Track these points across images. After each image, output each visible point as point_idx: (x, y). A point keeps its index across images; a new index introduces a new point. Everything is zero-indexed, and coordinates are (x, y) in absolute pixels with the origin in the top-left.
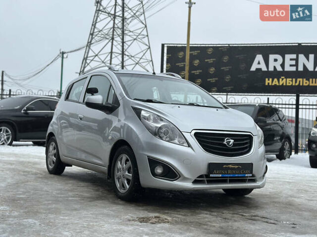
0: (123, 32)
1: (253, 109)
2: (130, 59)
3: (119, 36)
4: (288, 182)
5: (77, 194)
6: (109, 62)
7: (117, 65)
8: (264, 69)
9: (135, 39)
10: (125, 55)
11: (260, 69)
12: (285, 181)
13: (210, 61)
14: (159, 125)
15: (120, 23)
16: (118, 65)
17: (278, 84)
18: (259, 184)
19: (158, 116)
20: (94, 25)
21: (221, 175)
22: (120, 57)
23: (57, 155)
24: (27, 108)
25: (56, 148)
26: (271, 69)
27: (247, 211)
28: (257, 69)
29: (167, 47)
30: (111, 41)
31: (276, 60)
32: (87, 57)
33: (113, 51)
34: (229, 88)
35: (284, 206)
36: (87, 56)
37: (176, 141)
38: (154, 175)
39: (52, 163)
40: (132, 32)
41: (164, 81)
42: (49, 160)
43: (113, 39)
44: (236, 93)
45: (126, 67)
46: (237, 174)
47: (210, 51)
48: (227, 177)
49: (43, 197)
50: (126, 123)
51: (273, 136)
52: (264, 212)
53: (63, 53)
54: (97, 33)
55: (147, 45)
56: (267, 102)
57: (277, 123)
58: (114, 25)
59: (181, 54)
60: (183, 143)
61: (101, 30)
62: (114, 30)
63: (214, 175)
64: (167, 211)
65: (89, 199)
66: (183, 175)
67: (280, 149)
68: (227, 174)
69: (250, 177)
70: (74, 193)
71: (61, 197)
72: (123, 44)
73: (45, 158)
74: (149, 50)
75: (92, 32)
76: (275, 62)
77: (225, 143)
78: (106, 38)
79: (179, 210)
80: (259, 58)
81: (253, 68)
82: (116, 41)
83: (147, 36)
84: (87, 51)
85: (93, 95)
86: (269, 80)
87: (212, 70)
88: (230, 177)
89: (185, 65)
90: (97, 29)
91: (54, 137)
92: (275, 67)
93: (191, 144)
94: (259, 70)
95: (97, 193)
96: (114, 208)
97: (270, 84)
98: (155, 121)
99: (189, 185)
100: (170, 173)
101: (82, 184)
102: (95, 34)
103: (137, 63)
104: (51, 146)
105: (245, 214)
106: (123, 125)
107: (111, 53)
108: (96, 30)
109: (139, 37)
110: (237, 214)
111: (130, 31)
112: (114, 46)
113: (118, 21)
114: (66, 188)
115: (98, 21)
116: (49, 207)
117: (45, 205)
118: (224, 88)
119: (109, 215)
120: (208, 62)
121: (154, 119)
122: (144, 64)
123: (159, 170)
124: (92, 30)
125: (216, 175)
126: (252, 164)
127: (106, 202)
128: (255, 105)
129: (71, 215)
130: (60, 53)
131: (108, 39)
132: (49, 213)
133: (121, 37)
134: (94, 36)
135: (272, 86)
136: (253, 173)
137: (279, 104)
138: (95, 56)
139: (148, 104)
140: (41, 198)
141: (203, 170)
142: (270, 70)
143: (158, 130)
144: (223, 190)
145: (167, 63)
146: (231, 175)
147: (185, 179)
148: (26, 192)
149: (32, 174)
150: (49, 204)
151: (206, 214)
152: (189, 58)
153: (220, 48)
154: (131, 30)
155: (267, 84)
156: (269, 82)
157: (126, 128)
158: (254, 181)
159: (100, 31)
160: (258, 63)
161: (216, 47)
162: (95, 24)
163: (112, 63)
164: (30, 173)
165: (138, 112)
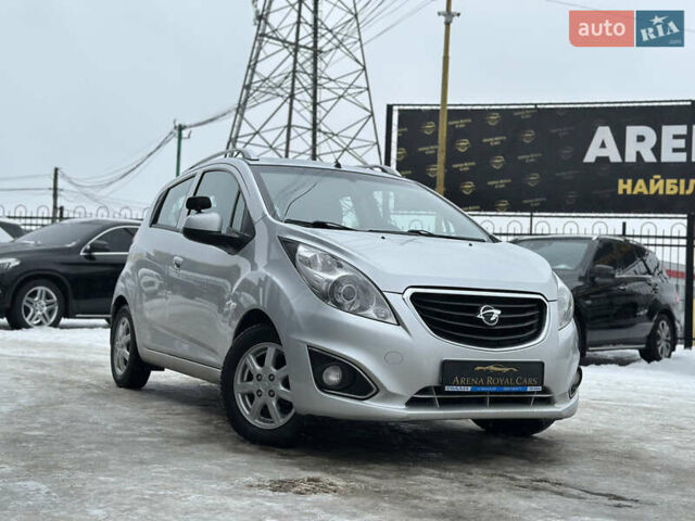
0: (315, 81)
1: (584, 246)
2: (330, 141)
3: (306, 90)
4: (645, 409)
5: (160, 431)
6: (284, 147)
7: (300, 154)
8: (615, 157)
9: (340, 97)
10: (320, 131)
11: (606, 159)
12: (639, 407)
13: (495, 141)
14: (334, 277)
15: (309, 63)
16: (304, 153)
17: (646, 192)
18: (559, 410)
19: (333, 257)
20: (252, 67)
21: (469, 389)
22: (308, 136)
23: (132, 346)
24: (91, 245)
25: (131, 330)
26: (631, 157)
27: (527, 469)
28: (598, 159)
29: (399, 111)
30: (289, 100)
31: (641, 139)
32: (237, 137)
33: (293, 123)
34: (536, 202)
35: (617, 460)
36: (238, 132)
37: (371, 312)
38: (322, 386)
39: (121, 362)
40: (334, 81)
41: (359, 182)
42: (117, 355)
43: (292, 96)
44: (553, 212)
45: (321, 157)
46: (507, 386)
47: (493, 120)
48: (485, 393)
49: (81, 435)
50: (269, 274)
51: (635, 307)
52: (566, 471)
53: (181, 128)
54: (257, 85)
55: (366, 109)
56: (621, 233)
57: (645, 280)
58: (295, 67)
59: (430, 126)
60: (386, 317)
61: (268, 79)
62: (294, 77)
63: (454, 389)
64: (343, 468)
65: (181, 442)
66: (384, 388)
67: (649, 337)
68: (485, 385)
69: (538, 393)
70: (153, 428)
71: (121, 436)
72: (315, 108)
73: (109, 353)
74: (371, 119)
75: (247, 83)
76: (639, 143)
77: (480, 316)
78: (278, 95)
79: (371, 466)
80: (604, 133)
81: (590, 157)
82: (299, 101)
83: (368, 89)
84: (237, 124)
85: (199, 212)
86: (625, 183)
87: (498, 162)
88: (491, 393)
89: (436, 150)
90: (259, 74)
91: (125, 307)
92: (638, 154)
93: (403, 318)
94: (602, 161)
95: (206, 427)
96: (228, 461)
97: (629, 192)
98: (327, 269)
99: (397, 409)
100: (357, 383)
101: (179, 408)
102: (254, 86)
103: (345, 150)
104: (121, 326)
105: (519, 477)
106: (263, 279)
107: (289, 126)
108: (256, 78)
109: (350, 91)
110: (500, 476)
111: (331, 80)
112: (294, 112)
113: (304, 56)
114: (142, 416)
115: (260, 58)
116: (87, 455)
117: (78, 452)
118: (526, 202)
119: (211, 474)
120: (489, 143)
121: (324, 263)
122: (359, 152)
123: (333, 377)
124: (248, 78)
125: (459, 389)
126: (542, 364)
127: (217, 447)
128: (590, 239)
129: (126, 472)
130: (175, 127)
131: (282, 96)
132: (80, 469)
133: (310, 91)
134: (251, 92)
135: (632, 195)
136: (545, 384)
137: (648, 237)
138: (255, 134)
139: (312, 232)
140: (77, 437)
141: (431, 377)
142: (627, 160)
143: (333, 287)
144: (475, 421)
145: (399, 146)
146: (494, 389)
147: (390, 397)
148: (48, 425)
149: (79, 387)
150: (90, 450)
151: (431, 475)
152: (445, 135)
153: (517, 114)
154: (333, 78)
155: (620, 192)
156: (625, 186)
157: (268, 285)
158: (548, 401)
159: (264, 81)
160: (601, 146)
161: (506, 110)
162: (255, 64)
163: (291, 148)
164: (76, 385)
165: (290, 248)
